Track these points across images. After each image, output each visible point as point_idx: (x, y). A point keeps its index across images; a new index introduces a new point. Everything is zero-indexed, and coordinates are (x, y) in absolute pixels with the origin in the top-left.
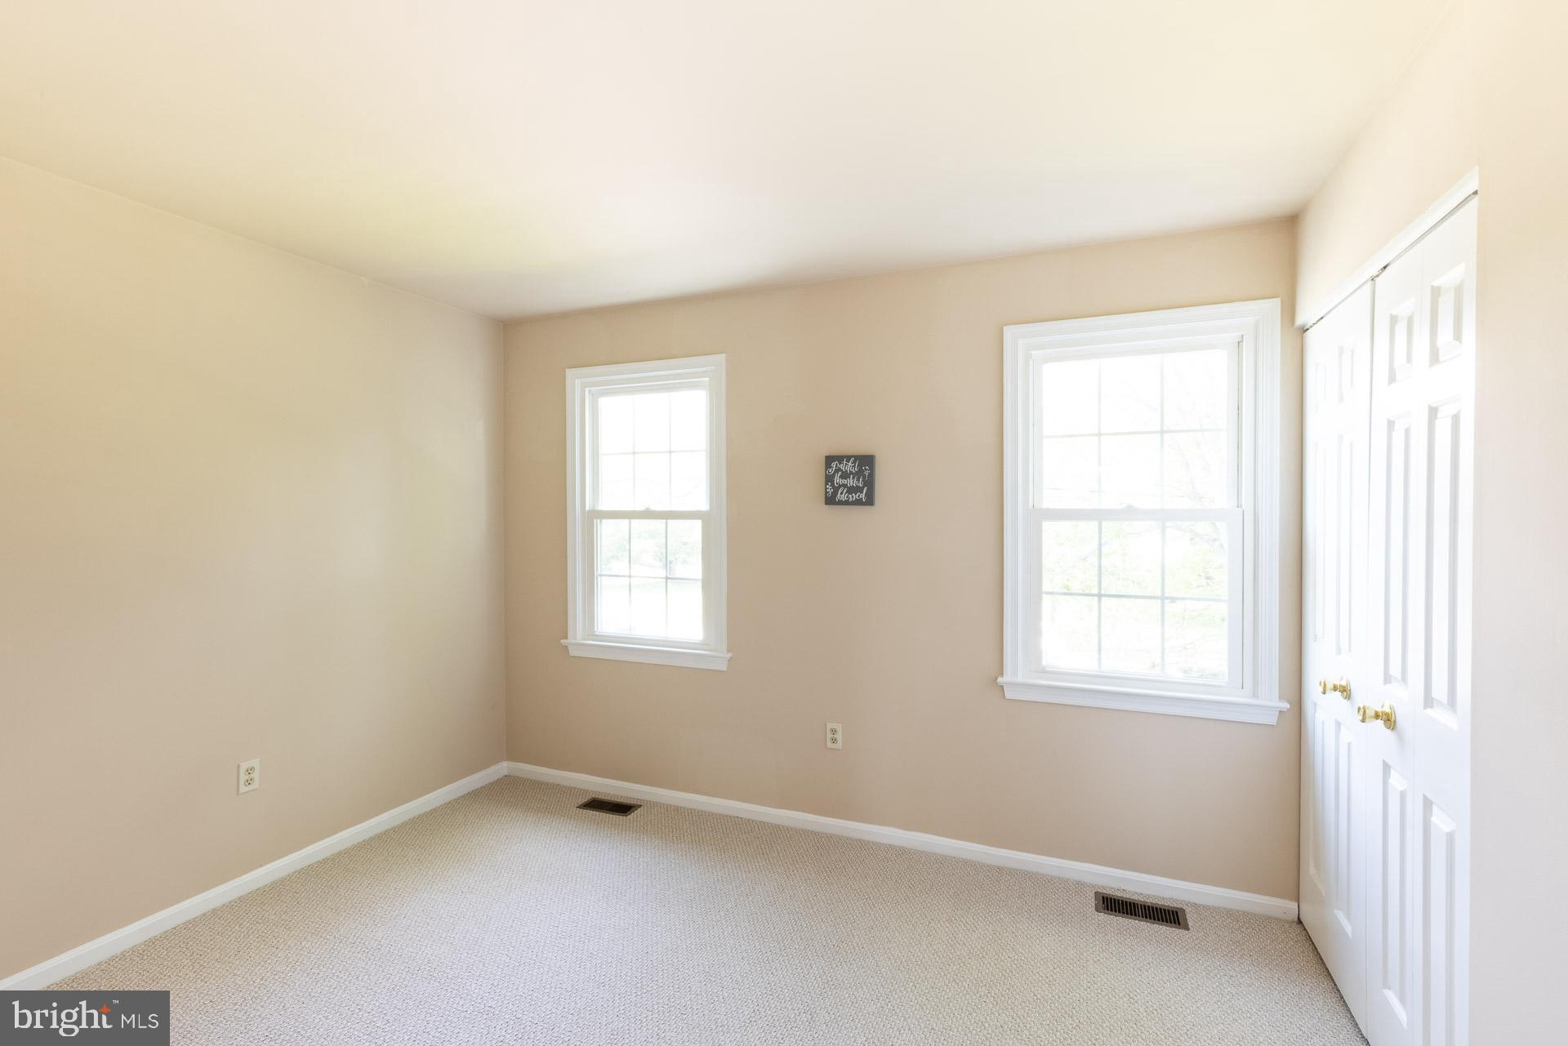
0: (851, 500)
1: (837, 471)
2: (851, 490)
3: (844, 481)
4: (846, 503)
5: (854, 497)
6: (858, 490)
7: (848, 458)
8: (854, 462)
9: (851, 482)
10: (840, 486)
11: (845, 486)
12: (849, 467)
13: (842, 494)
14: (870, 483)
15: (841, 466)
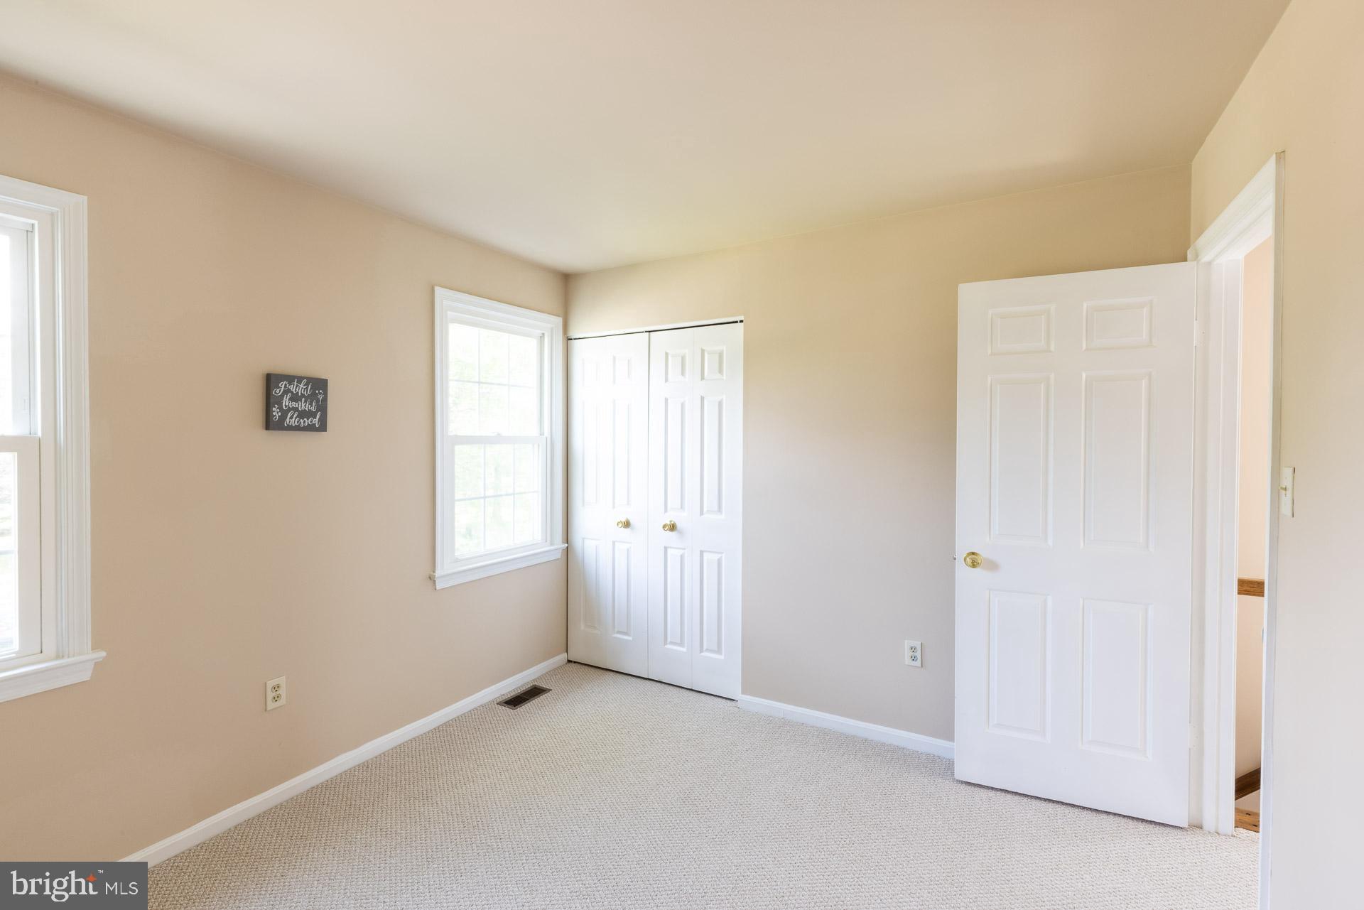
0: (302, 425)
1: (287, 391)
2: (303, 415)
3: (295, 405)
4: (297, 428)
5: (306, 422)
6: (310, 414)
7: (300, 379)
8: (307, 384)
9: (302, 406)
10: (289, 409)
11: (296, 409)
12: (301, 389)
13: (291, 418)
14: (323, 408)
15: (291, 387)
